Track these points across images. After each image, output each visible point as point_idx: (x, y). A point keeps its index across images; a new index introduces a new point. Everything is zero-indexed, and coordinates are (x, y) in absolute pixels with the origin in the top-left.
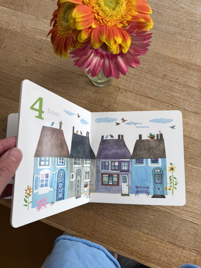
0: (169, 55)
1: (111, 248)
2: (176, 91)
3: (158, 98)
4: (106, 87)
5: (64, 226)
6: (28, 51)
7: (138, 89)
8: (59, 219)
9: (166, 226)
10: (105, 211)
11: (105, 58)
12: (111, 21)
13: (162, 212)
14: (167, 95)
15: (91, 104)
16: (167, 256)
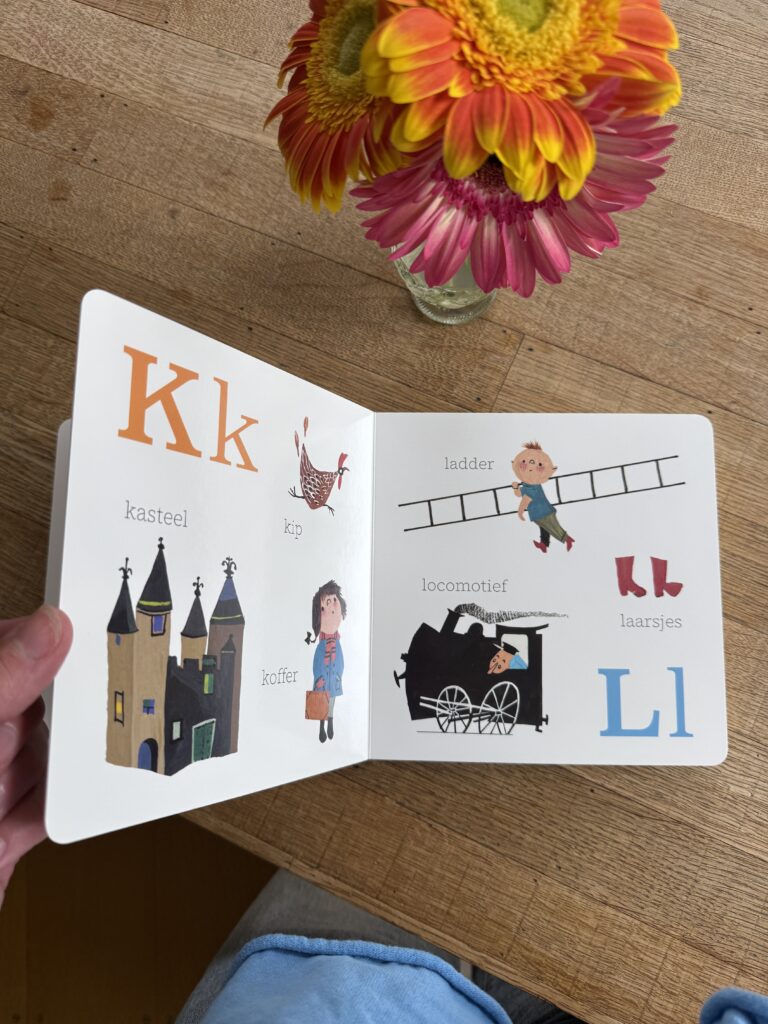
0: (722, 214)
1: (459, 947)
2: (745, 356)
3: (670, 380)
4: (469, 327)
5: (284, 850)
6: (179, 177)
7: (596, 341)
8: (264, 822)
9: (678, 877)
10: (443, 803)
11: (485, 214)
12: (522, 73)
13: (665, 823)
14: (708, 370)
15: (406, 387)
16: (675, 994)
